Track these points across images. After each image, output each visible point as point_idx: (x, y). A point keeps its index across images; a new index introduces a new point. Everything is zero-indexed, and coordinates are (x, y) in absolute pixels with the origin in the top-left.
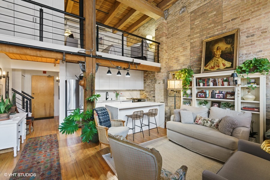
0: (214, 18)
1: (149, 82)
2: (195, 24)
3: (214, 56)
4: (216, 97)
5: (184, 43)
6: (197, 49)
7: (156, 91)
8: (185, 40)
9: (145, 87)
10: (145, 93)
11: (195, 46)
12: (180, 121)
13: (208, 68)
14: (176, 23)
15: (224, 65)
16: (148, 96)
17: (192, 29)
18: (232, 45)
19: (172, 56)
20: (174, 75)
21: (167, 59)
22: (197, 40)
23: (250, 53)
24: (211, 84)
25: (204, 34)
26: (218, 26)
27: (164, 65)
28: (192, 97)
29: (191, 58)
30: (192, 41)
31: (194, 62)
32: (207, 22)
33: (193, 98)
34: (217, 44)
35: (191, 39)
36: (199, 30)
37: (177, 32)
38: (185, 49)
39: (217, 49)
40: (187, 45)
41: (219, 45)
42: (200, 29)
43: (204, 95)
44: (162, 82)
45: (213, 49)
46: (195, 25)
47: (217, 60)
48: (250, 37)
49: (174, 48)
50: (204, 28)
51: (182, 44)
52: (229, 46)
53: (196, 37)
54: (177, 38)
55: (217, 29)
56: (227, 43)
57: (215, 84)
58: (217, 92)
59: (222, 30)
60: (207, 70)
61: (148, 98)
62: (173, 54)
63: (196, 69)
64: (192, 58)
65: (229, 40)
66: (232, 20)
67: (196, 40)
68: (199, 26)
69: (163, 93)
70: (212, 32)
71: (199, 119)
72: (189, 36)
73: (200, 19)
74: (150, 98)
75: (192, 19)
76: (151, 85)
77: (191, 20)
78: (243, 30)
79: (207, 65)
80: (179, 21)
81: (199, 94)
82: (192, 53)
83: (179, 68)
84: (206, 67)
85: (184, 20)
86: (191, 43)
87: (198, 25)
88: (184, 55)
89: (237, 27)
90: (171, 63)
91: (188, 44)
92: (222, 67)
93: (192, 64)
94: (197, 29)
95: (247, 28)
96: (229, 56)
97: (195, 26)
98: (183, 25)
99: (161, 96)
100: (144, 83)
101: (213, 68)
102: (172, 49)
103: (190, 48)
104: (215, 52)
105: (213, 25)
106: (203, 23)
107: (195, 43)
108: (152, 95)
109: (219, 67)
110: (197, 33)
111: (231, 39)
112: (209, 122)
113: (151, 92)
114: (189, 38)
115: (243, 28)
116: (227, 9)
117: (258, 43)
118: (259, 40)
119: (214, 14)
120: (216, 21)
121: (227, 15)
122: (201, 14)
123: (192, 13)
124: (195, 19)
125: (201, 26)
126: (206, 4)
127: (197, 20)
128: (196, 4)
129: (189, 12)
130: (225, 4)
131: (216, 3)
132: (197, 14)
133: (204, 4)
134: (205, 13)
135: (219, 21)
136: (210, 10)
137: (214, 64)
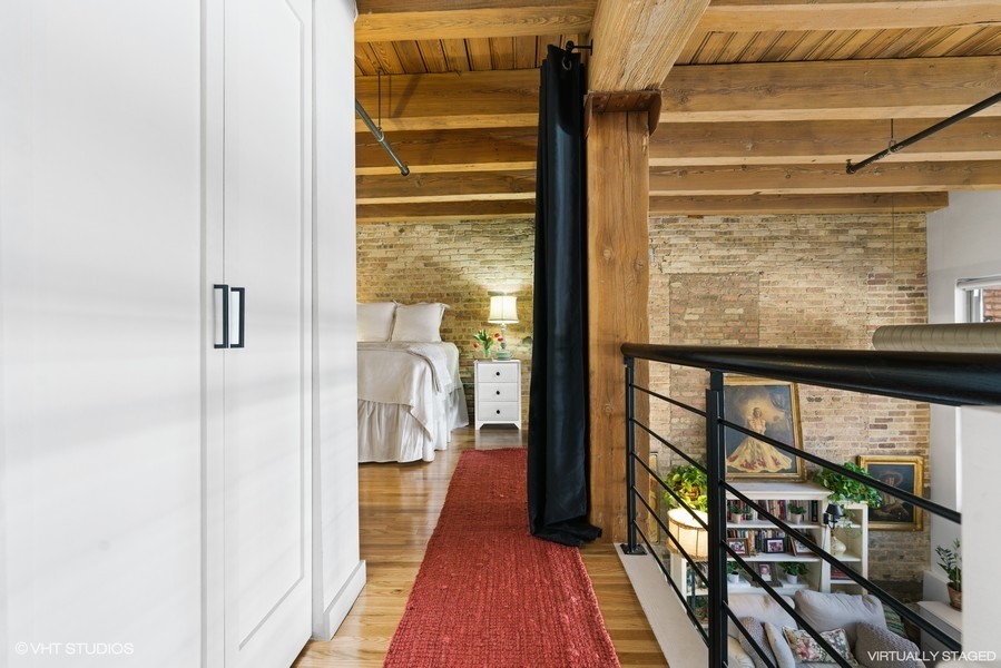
0: (738, 324)
2: (687, 317)
4: (769, 549)
6: (694, 397)
11: (687, 387)
13: (735, 465)
15: (777, 463)
17: (675, 328)
18: (787, 414)
22: (694, 372)
23: (814, 439)
29: (675, 421)
30: (675, 367)
31: (683, 433)
32: (721, 327)
34: (752, 398)
36: (698, 342)
39: (754, 414)
40: (660, 375)
41: (758, 405)
42: (700, 339)
43: (743, 548)
46: (687, 321)
48: (815, 403)
50: (713, 342)
52: (781, 415)
56: (777, 406)
64: (677, 420)
65: (779, 397)
68: (698, 329)
73: (701, 310)
75: (674, 298)
77: (671, 300)
79: (733, 455)
84: (732, 461)
86: (674, 374)
87: (694, 324)
91: (662, 373)
92: (772, 467)
93: (676, 439)
94: (692, 336)
97: (685, 324)
101: (750, 465)
103: (671, 389)
104: (751, 423)
105: (735, 342)
106: (711, 324)
107: (685, 375)
109: (764, 464)
111: (781, 395)
116: (768, 316)
117: (827, 419)
118: (830, 413)
119: (740, 315)
120: (744, 334)
121: (769, 331)
122: (705, 298)
123: (674, 277)
124: (685, 304)
125: (706, 333)
126: (717, 274)
127: (693, 310)
128: (688, 258)
129: (665, 271)
130: (764, 300)
131: (743, 285)
132: (693, 290)
133: (712, 271)
134: (714, 298)
135: (750, 337)
136: (729, 298)
137: (753, 456)
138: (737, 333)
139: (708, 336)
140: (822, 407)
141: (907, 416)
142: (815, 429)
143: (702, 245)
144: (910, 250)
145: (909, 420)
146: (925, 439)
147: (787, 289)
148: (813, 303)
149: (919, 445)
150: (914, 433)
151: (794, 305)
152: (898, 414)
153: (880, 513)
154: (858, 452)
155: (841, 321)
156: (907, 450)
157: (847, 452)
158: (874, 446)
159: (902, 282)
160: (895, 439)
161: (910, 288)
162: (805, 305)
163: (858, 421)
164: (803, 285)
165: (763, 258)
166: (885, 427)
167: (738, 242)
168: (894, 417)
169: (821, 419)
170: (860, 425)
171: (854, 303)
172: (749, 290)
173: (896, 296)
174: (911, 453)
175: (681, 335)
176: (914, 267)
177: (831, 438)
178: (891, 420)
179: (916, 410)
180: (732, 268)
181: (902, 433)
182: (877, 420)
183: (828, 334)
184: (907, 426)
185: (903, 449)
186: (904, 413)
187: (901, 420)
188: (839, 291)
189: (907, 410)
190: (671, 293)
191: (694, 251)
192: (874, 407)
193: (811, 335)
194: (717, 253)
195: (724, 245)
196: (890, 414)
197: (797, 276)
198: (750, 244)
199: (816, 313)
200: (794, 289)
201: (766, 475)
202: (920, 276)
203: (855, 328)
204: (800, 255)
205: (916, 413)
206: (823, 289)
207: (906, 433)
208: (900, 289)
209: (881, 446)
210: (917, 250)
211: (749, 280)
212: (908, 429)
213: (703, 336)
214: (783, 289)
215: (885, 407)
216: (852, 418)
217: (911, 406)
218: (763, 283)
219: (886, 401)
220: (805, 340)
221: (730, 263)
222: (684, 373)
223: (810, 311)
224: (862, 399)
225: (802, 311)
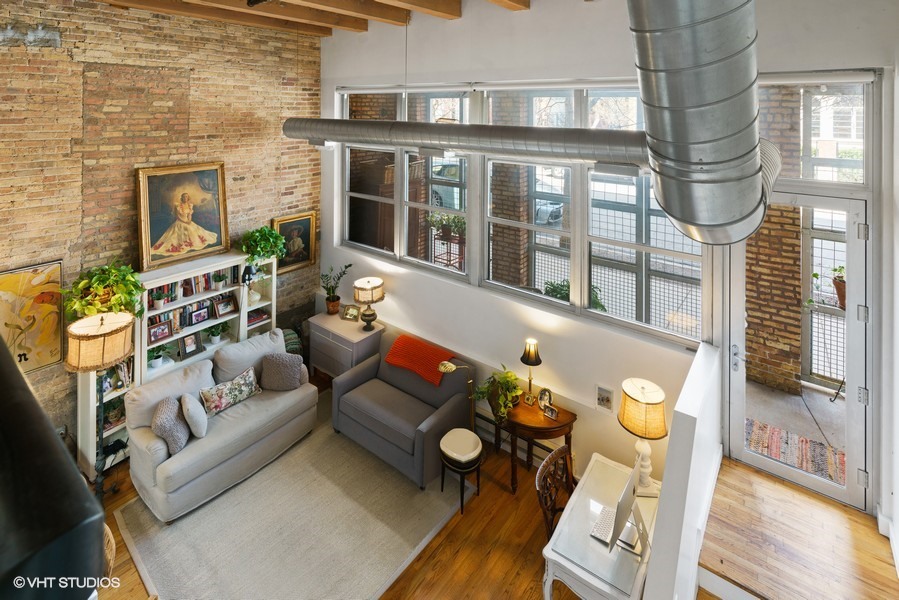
0: (168, 116)
2: (106, 109)
3: (176, 219)
4: (194, 321)
5: (51, 164)
8: (54, 152)
11: (105, 182)
13: (160, 251)
15: (203, 240)
17: (89, 121)
18: (214, 194)
22: (113, 165)
24: (180, 292)
25: (140, 150)
26: (177, 140)
30: (89, 163)
31: (101, 232)
32: (148, 120)
34: (180, 185)
35: (90, 155)
36: (121, 134)
37: (4, 107)
39: (182, 200)
40: (68, 173)
41: (185, 191)
42: (125, 132)
45: (170, 200)
46: (106, 113)
48: (239, 182)
50: (138, 134)
51: (40, 165)
52: (209, 196)
53: (109, 154)
54: (4, 136)
55: (177, 148)
56: (205, 189)
57: (188, 289)
58: (194, 308)
59: (188, 154)
60: (161, 257)
63: (108, 254)
64: (91, 218)
65: (207, 181)
66: (209, 137)
67: (109, 161)
68: (121, 121)
70: (162, 152)
72: (76, 142)
73: (125, 103)
75: (89, 88)
77: (84, 90)
78: (228, 164)
79: (160, 242)
81: (153, 331)
82: (92, 204)
84: (159, 248)
85: (50, 78)
86: (88, 169)
87: (115, 116)
88: (50, 208)
89: (219, 155)
91: (71, 171)
92: (198, 246)
93: (89, 240)
94: (115, 130)
95: (234, 163)
96: (210, 219)
97: (103, 117)
98: (43, 91)
101: (177, 248)
103: (84, 187)
104: (178, 208)
105: (164, 133)
106: (136, 116)
109: (191, 244)
110: (111, 141)
111: (210, 178)
114: (76, 148)
115: (229, 159)
116: (198, 108)
117: (249, 194)
118: (251, 189)
119: (169, 108)
120: (174, 125)
121: (198, 122)
122: (129, 90)
123: (89, 66)
124: (106, 95)
125: (129, 125)
126: (145, 67)
127: (114, 102)
130: (194, 94)
131: (172, 80)
132: (114, 81)
133: (138, 63)
134: (141, 90)
135: (180, 128)
136: (157, 91)
137: (180, 239)
138: (166, 125)
139: (132, 128)
140: (245, 184)
141: (307, 182)
142: (239, 203)
143: (126, 37)
144: (310, 62)
145: (308, 185)
146: (317, 197)
147: (217, 86)
148: (239, 98)
149: (314, 202)
150: (311, 194)
151: (223, 100)
152: (301, 182)
153: (287, 259)
154: (272, 216)
155: (261, 113)
156: (307, 207)
157: (264, 217)
158: (285, 209)
159: (305, 85)
160: (298, 201)
161: (310, 90)
162: (232, 100)
163: (273, 192)
164: (231, 82)
165: (194, 56)
166: (292, 193)
168: (298, 185)
169: (244, 195)
170: (274, 194)
171: (272, 99)
172: (179, 85)
173: (301, 95)
174: (310, 209)
175: (98, 128)
176: (313, 75)
177: (252, 209)
178: (296, 187)
179: (312, 177)
180: (162, 62)
181: (303, 196)
182: (287, 189)
183: (251, 124)
184: (306, 190)
185: (304, 207)
186: (305, 181)
187: (303, 186)
188: (260, 89)
189: (307, 179)
190: (85, 83)
191: (116, 42)
192: (284, 179)
193: (237, 125)
194: (145, 47)
195: (153, 40)
196: (296, 182)
197: (226, 75)
198: (181, 42)
199: (242, 107)
200: (223, 86)
202: (316, 81)
203: (272, 119)
204: (228, 57)
205: (312, 180)
206: (247, 87)
207: (306, 195)
208: (303, 89)
209: (289, 208)
210: (315, 62)
211: (180, 77)
212: (308, 192)
213: (126, 128)
214: (213, 85)
215: (292, 178)
216: (268, 190)
217: (309, 175)
218: (194, 79)
219: (293, 173)
220: (232, 129)
221: (159, 58)
222: (102, 168)
223: (237, 105)
224: (276, 174)
225: (229, 105)
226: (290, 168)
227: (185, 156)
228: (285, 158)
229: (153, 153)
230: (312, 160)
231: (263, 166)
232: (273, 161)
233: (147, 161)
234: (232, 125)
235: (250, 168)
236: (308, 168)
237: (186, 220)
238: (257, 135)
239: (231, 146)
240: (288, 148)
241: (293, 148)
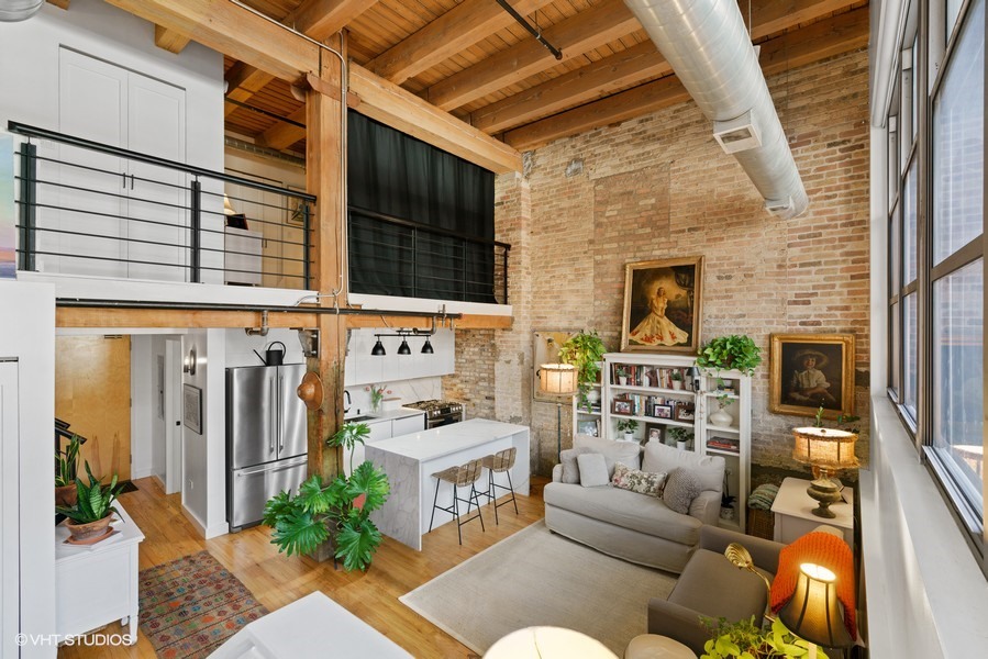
1: (474, 353)
2: (607, 214)
3: (651, 311)
4: (657, 414)
5: (578, 259)
6: (613, 282)
7: (497, 384)
8: (580, 250)
9: (458, 366)
10: (460, 386)
11: (607, 273)
12: (579, 483)
13: (636, 338)
14: (555, 196)
15: (673, 337)
16: (469, 396)
17: (598, 225)
18: (689, 292)
19: (546, 287)
20: (549, 341)
21: (529, 293)
22: (612, 260)
24: (646, 380)
25: (629, 247)
26: (660, 236)
27: (524, 313)
28: (600, 411)
29: (597, 303)
30: (598, 258)
31: (604, 314)
32: (636, 219)
33: (603, 414)
34: (657, 280)
35: (597, 252)
36: (617, 234)
37: (558, 221)
38: (580, 275)
39: (658, 293)
40: (586, 266)
41: (662, 286)
42: (619, 231)
43: (628, 408)
44: (516, 360)
45: (648, 292)
46: (608, 217)
47: (659, 322)
48: (725, 281)
49: (552, 267)
50: (628, 232)
51: (573, 259)
52: (683, 293)
53: (609, 251)
54: (558, 240)
55: (659, 244)
56: (681, 285)
57: (654, 382)
58: (659, 401)
59: (669, 249)
60: (636, 343)
61: (468, 400)
62: (546, 282)
63: (609, 333)
64: (599, 302)
65: (683, 276)
66: (690, 230)
67: (609, 257)
68: (617, 223)
69: (519, 391)
70: (646, 248)
71: (622, 475)
72: (591, 242)
73: (620, 206)
74: (478, 401)
75: (598, 199)
76: (478, 362)
77: (595, 201)
78: (712, 259)
79: (636, 330)
80: (565, 194)
81: (618, 403)
82: (600, 291)
83: (564, 324)
84: (634, 335)
85: (578, 196)
86: (597, 263)
87: (613, 219)
88: (578, 291)
89: (698, 250)
90: (543, 307)
91: (588, 264)
92: (668, 341)
93: (598, 319)
94: (613, 230)
95: (718, 259)
96: (682, 316)
97: (605, 220)
98: (575, 207)
99: (515, 400)
100: (456, 352)
101: (649, 339)
102: (544, 267)
103: (595, 277)
104: (654, 301)
105: (648, 230)
106: (626, 217)
107: (605, 264)
108: (482, 393)
109: (662, 339)
110: (611, 240)
111: (686, 274)
112: (643, 481)
113: (481, 384)
114: (592, 247)
115: (712, 254)
116: (678, 201)
117: (737, 296)
118: (741, 290)
119: (652, 205)
120: (656, 221)
121: (679, 216)
122: (622, 194)
123: (598, 182)
124: (605, 203)
125: (623, 225)
126: (633, 172)
127: (613, 207)
128: (609, 163)
129: (592, 178)
130: (674, 187)
131: (655, 177)
132: (612, 190)
133: (629, 169)
134: (630, 193)
135: (662, 223)
136: (642, 191)
137: (652, 331)
138: (650, 222)
139: (624, 227)
140: (733, 284)
141: (837, 289)
142: (724, 307)
143: (621, 149)
144: (844, 98)
145: (840, 294)
146: (863, 315)
147: (698, 172)
148: (723, 181)
149: (854, 322)
150: (847, 308)
151: (704, 187)
152: (824, 287)
153: (797, 396)
154: (773, 331)
155: (752, 195)
156: (838, 328)
157: (759, 330)
158: (794, 324)
159: (833, 137)
160: (820, 316)
161: (844, 142)
162: (715, 184)
163: (774, 297)
164: (713, 165)
165: (674, 147)
166: (808, 303)
167: (653, 138)
168: (819, 291)
170: (776, 301)
172: (660, 180)
173: (824, 155)
174: (843, 331)
175: (603, 230)
176: (850, 117)
177: (742, 316)
178: (815, 294)
179: (849, 281)
180: (646, 163)
181: (830, 309)
182: (797, 295)
183: (740, 210)
184: (837, 301)
185: (832, 326)
186: (833, 286)
187: (830, 294)
189: (838, 283)
190: (595, 196)
191: (614, 156)
192: (794, 281)
193: (722, 213)
194: (633, 152)
195: (639, 144)
196: (814, 287)
197: (707, 158)
198: (663, 138)
199: (727, 190)
200: (704, 171)
201: (662, 348)
202: (858, 125)
205: (849, 285)
206: (733, 165)
207: (837, 308)
208: (830, 145)
209: (802, 324)
210: (855, 95)
211: (660, 171)
212: (838, 304)
213: (620, 228)
214: (693, 173)
215: (809, 280)
216: (765, 295)
217: (842, 278)
218: (674, 171)
219: (809, 273)
220: (716, 218)
221: (644, 160)
222: (604, 262)
223: (720, 188)
224: (778, 274)
225: (712, 191)
226: (802, 265)
227: (665, 251)
228: (795, 251)
229: (639, 249)
230: (848, 254)
231: (758, 261)
232: (776, 255)
233: (635, 257)
234: (716, 214)
235: (739, 264)
236: (839, 267)
237: (659, 313)
238: (748, 223)
239: (715, 239)
240: (800, 237)
241: (809, 236)
